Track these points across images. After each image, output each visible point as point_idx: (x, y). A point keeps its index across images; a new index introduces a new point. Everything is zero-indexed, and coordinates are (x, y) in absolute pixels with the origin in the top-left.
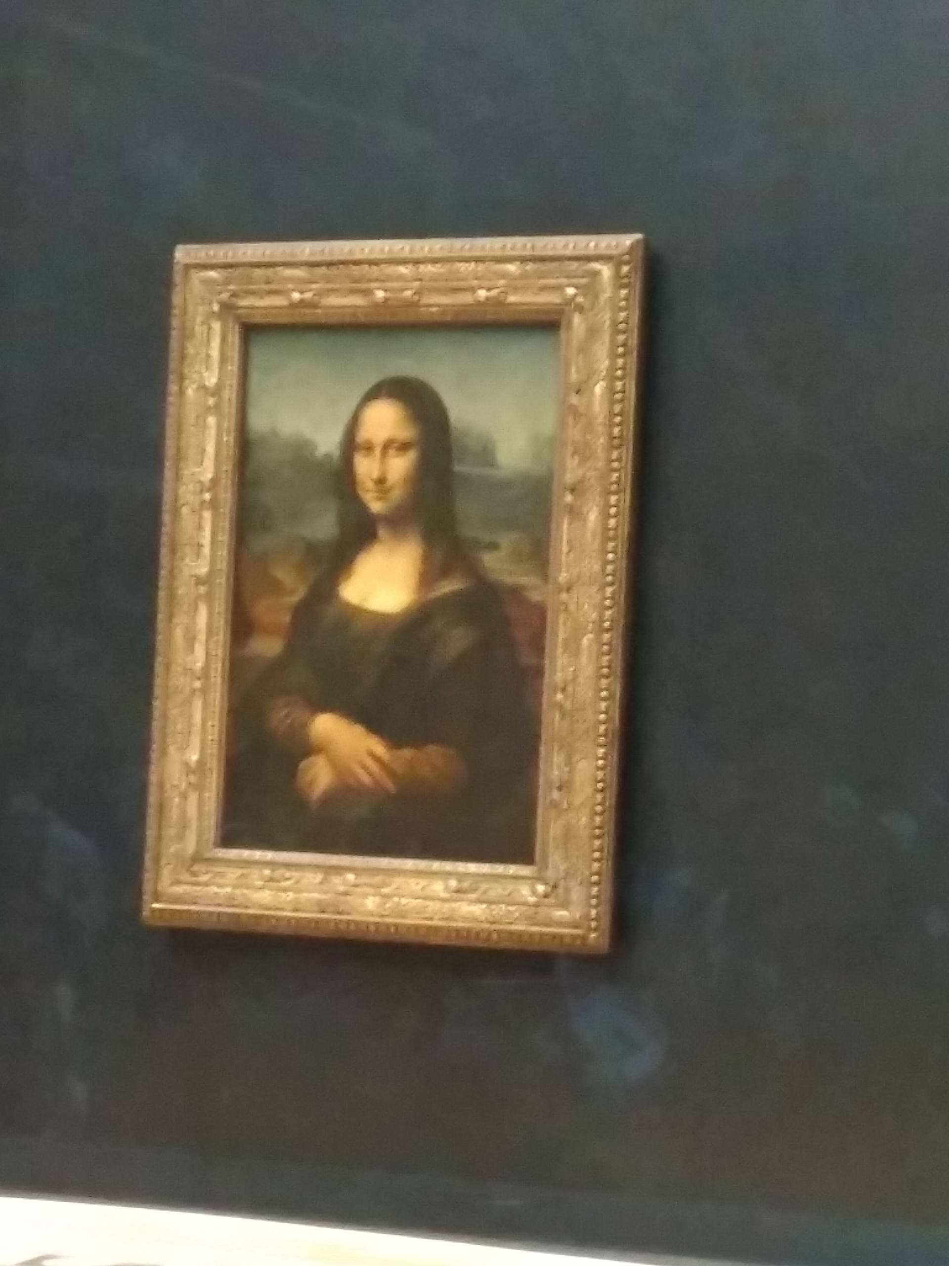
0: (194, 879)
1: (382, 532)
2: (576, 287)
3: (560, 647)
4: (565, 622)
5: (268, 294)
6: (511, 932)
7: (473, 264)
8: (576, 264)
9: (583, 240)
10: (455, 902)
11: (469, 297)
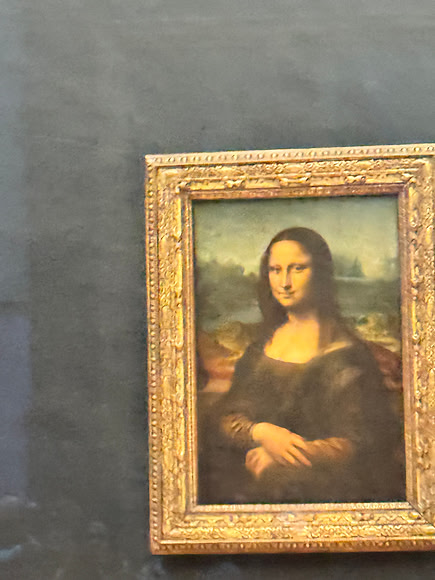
0: (187, 525)
1: (291, 317)
2: (410, 173)
3: (416, 376)
4: (418, 362)
5: (211, 182)
6: (398, 541)
7: (344, 162)
8: (409, 160)
9: (411, 147)
10: (361, 526)
11: (342, 181)
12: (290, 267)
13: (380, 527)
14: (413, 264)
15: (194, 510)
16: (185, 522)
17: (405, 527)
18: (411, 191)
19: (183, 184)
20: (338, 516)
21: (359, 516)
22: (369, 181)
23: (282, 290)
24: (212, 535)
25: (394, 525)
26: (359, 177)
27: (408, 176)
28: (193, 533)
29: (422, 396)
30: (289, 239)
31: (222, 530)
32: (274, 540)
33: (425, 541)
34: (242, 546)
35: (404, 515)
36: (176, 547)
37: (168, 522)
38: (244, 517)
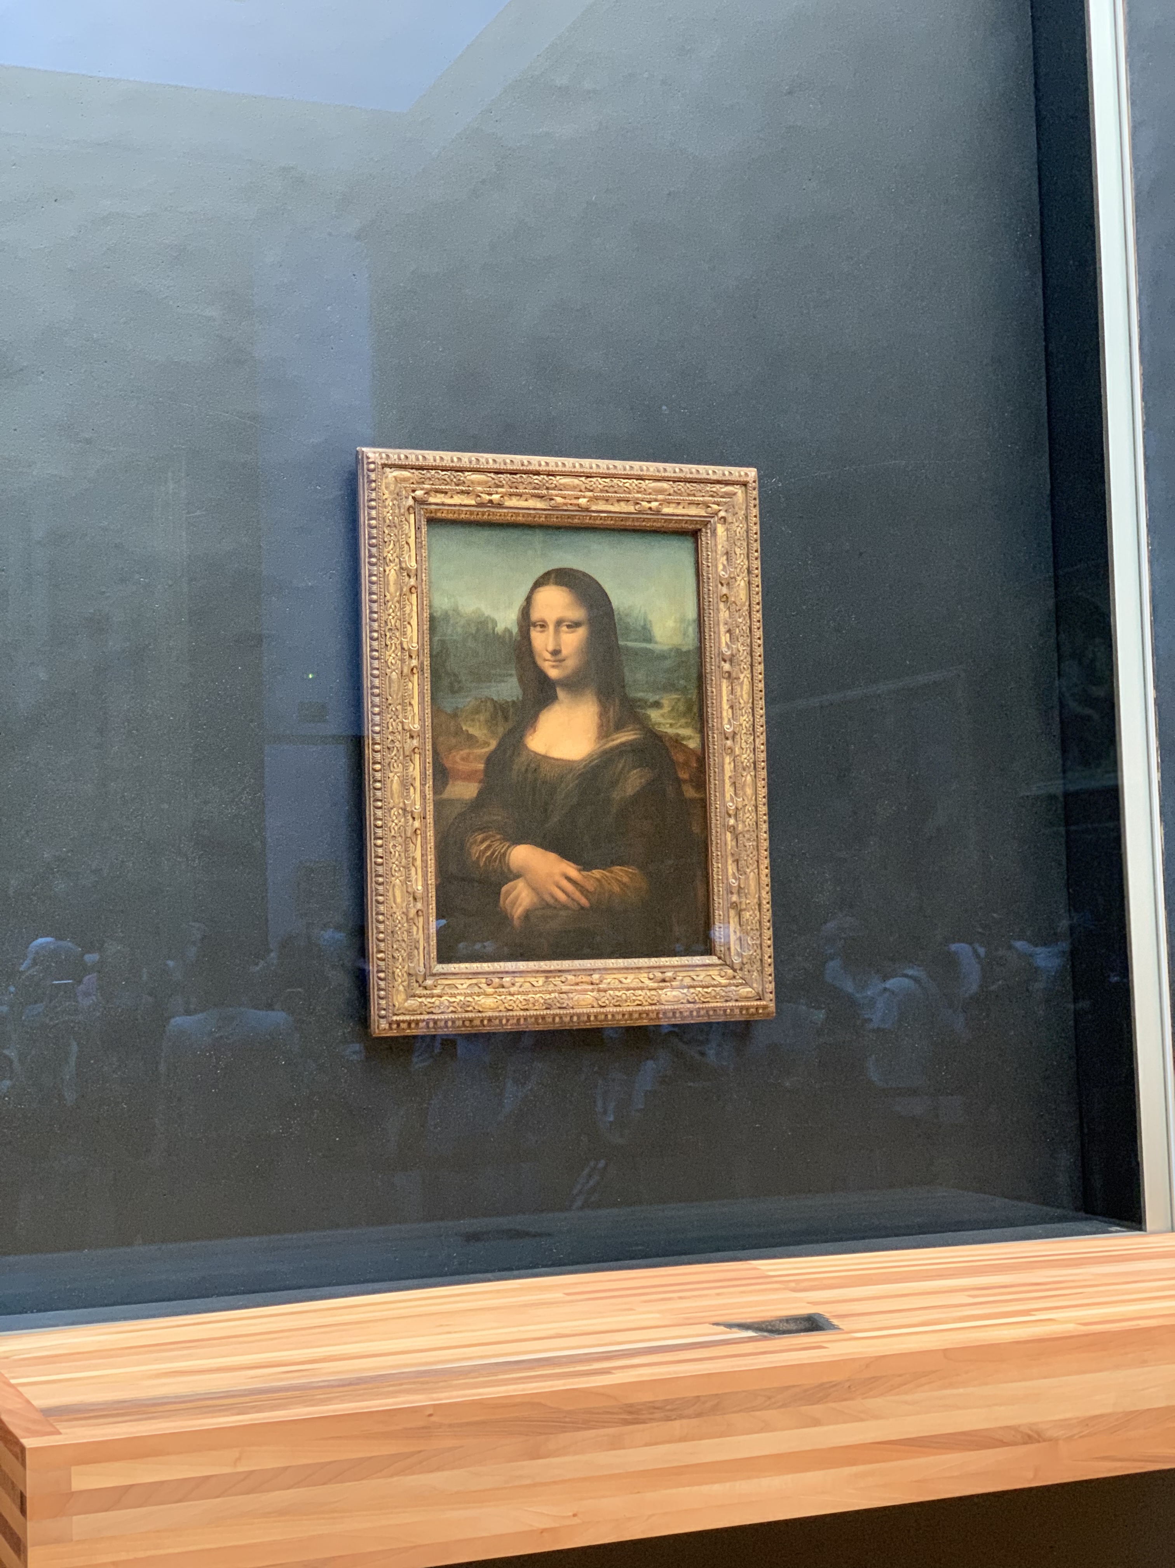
1: (561, 694)
2: (718, 505)
3: (728, 783)
4: (730, 763)
5: (458, 493)
6: (708, 1010)
7: (635, 481)
8: (718, 486)
9: (719, 469)
10: (662, 989)
11: (631, 509)
12: (559, 623)
13: (685, 991)
14: (723, 629)
15: (434, 971)
16: (425, 988)
17: (718, 989)
18: (720, 529)
19: (419, 493)
20: (631, 977)
21: (659, 975)
22: (666, 510)
23: (548, 656)
24: (465, 1007)
25: (703, 987)
26: (654, 505)
27: (715, 507)
28: (437, 1003)
29: (737, 808)
30: (557, 583)
31: (476, 998)
32: (548, 1012)
33: (741, 1008)
34: (504, 1021)
35: (714, 972)
36: (413, 1025)
37: (401, 988)
38: (507, 980)
